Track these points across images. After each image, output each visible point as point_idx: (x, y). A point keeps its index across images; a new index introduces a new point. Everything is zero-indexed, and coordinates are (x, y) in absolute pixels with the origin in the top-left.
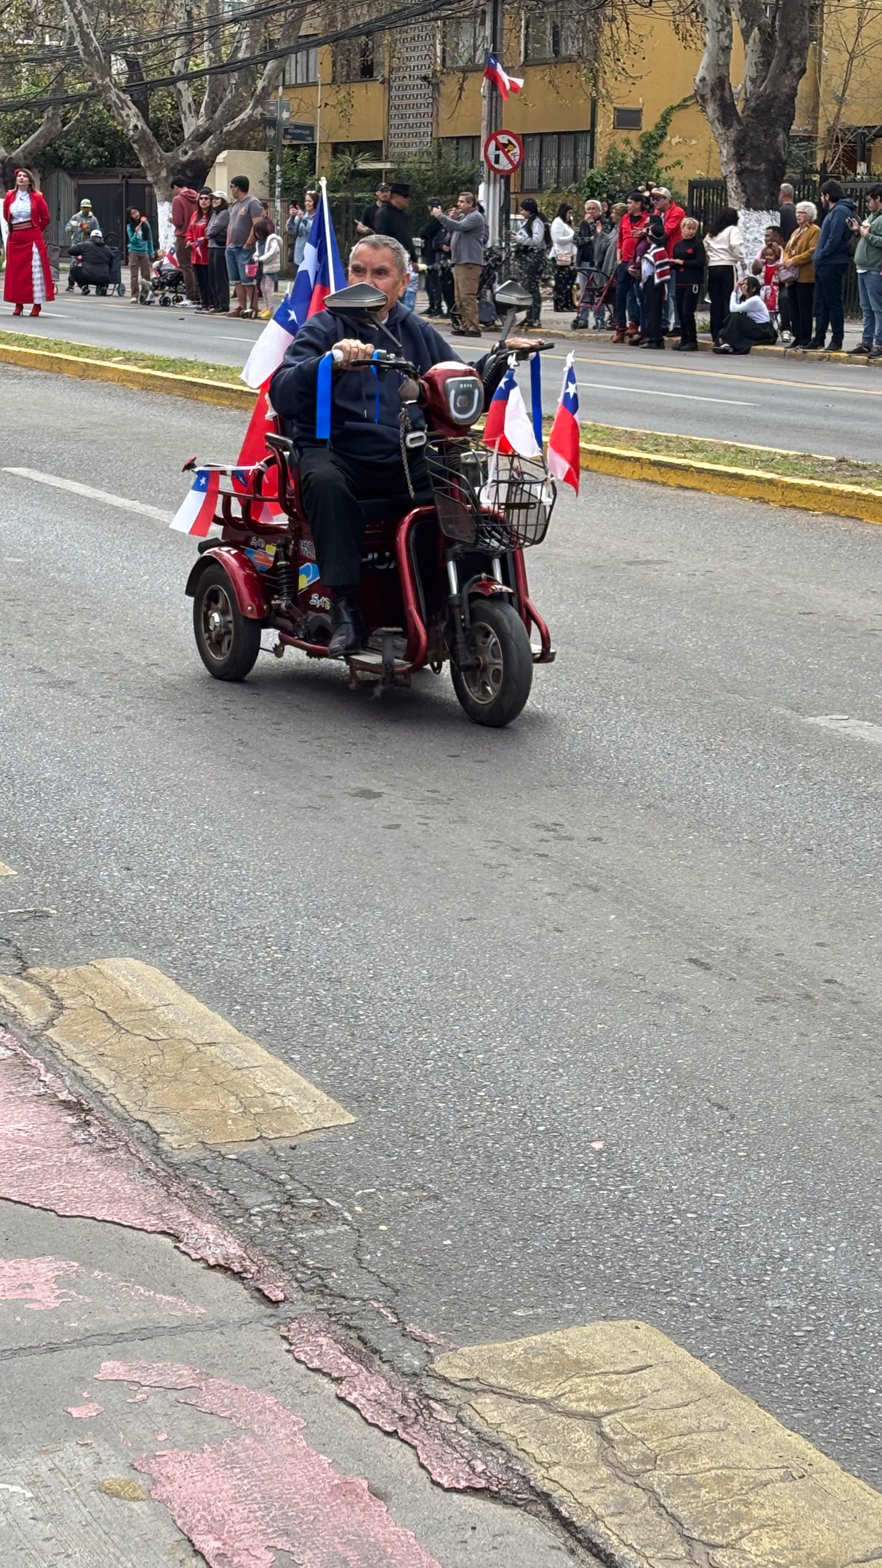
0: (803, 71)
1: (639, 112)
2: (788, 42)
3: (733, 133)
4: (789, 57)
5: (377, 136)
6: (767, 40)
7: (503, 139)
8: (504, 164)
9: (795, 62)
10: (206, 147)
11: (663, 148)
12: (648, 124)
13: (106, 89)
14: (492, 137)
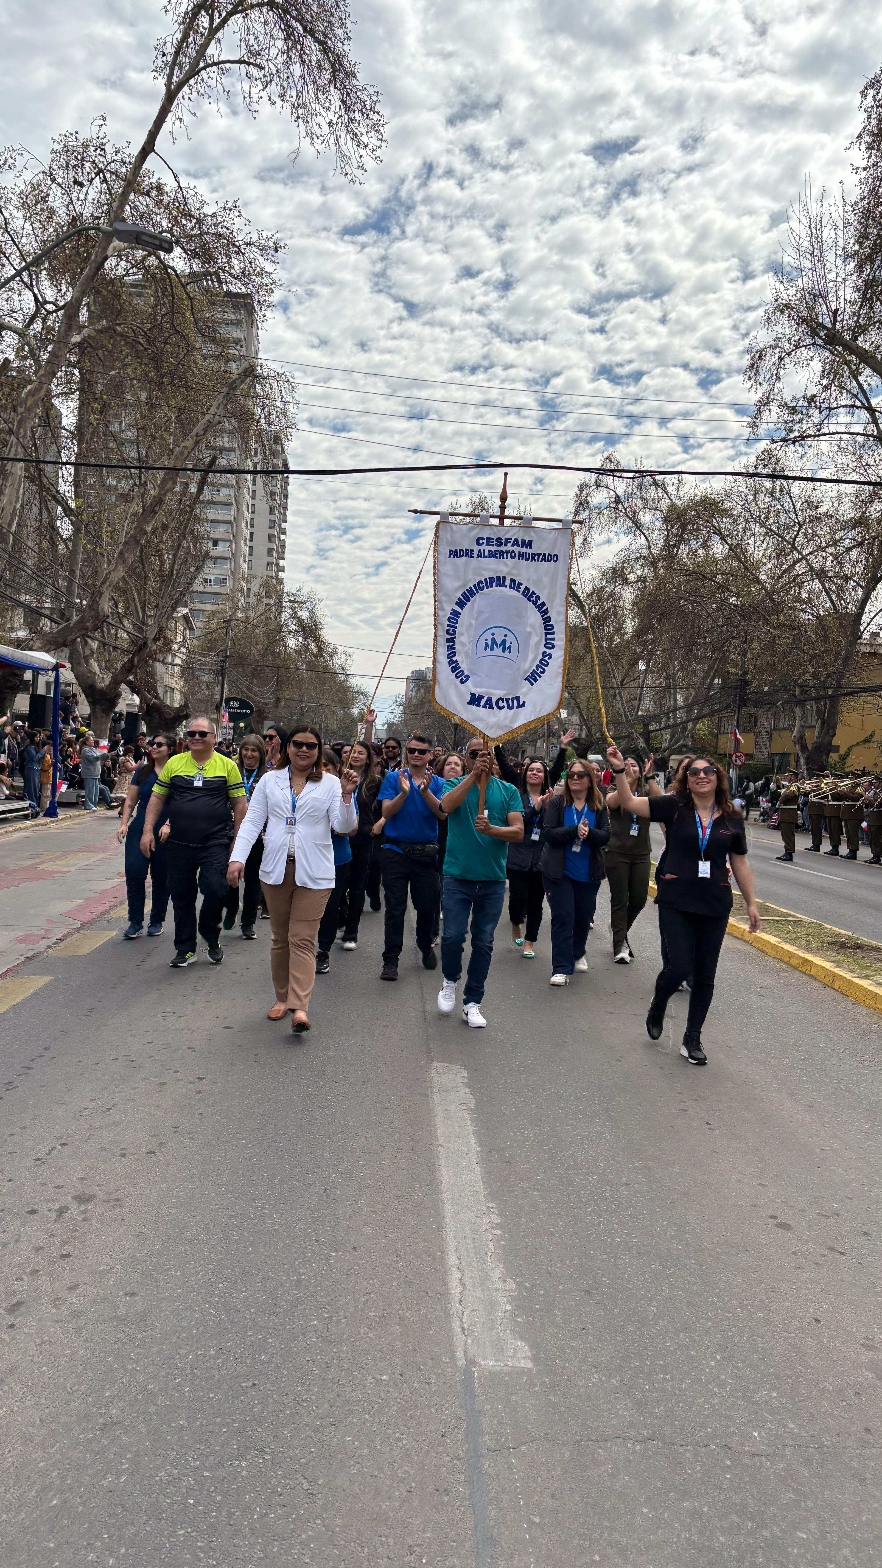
0: (834, 735)
1: (839, 746)
2: (828, 725)
3: (805, 755)
4: (829, 730)
5: (751, 752)
6: (823, 723)
7: (739, 754)
8: (739, 763)
9: (831, 731)
10: (666, 754)
11: (847, 760)
12: (842, 751)
13: (632, 733)
14: (735, 753)
